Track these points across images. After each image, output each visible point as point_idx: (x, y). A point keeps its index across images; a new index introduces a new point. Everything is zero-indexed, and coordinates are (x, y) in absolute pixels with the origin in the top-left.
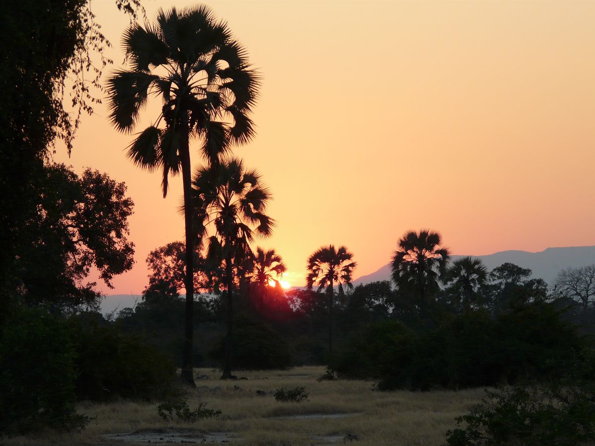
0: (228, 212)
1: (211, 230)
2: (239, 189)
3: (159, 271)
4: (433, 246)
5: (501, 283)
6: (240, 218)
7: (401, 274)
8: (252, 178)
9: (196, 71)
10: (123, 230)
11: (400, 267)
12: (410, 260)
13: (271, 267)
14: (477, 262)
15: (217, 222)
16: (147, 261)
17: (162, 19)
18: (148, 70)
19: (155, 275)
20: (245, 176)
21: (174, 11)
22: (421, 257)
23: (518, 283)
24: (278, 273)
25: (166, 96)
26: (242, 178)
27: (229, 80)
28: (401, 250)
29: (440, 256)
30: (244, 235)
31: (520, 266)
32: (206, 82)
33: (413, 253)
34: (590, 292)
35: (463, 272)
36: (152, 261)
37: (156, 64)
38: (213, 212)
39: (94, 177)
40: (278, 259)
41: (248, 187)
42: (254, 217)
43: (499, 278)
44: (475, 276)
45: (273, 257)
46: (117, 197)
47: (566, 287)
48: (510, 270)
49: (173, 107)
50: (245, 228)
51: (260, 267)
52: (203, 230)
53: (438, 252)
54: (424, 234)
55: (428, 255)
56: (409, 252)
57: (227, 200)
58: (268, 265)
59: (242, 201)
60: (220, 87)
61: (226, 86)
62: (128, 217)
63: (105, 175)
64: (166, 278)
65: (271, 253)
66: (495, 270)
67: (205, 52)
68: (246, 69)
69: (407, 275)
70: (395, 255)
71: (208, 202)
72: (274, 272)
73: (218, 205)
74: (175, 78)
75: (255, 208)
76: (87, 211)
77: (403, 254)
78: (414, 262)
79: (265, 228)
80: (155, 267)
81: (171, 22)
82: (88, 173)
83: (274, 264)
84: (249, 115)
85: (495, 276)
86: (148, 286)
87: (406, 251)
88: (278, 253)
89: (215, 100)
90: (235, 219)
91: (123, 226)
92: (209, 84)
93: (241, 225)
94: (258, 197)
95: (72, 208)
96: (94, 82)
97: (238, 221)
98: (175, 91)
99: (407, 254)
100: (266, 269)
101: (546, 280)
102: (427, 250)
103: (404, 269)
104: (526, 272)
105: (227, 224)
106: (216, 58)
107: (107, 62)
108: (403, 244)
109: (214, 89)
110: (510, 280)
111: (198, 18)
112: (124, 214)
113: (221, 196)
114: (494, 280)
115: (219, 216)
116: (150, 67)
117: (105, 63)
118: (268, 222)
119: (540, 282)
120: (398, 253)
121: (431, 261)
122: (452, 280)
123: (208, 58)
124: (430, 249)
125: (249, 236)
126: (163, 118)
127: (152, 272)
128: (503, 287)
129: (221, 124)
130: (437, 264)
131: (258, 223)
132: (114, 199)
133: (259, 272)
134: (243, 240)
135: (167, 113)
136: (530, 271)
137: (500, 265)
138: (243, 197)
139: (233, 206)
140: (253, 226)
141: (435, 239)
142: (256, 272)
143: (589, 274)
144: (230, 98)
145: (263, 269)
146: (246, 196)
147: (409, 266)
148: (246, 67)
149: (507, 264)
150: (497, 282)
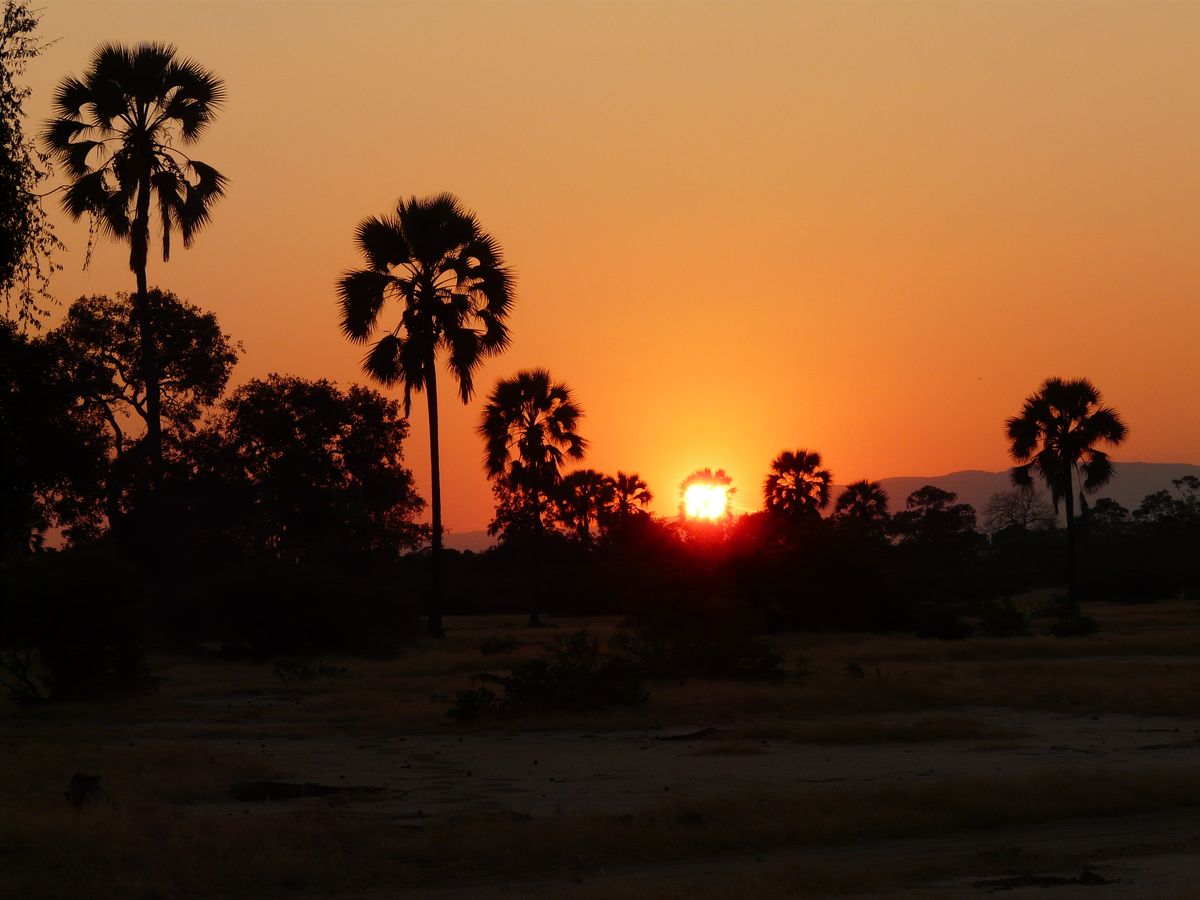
0: (534, 433)
1: (515, 453)
2: (545, 404)
3: (508, 501)
4: (813, 467)
5: (921, 510)
6: (547, 440)
7: (775, 501)
8: (561, 393)
9: (443, 270)
10: (397, 456)
11: (774, 493)
12: (785, 485)
13: (635, 495)
14: (875, 486)
15: (521, 444)
16: (493, 489)
17: (402, 211)
18: (387, 271)
19: (503, 505)
20: (553, 390)
21: (414, 202)
22: (798, 481)
23: (941, 510)
24: (643, 501)
25: (410, 300)
26: (549, 393)
27: (479, 280)
28: (775, 473)
29: (820, 480)
30: (553, 460)
31: (943, 489)
32: (455, 282)
33: (789, 477)
34: (1028, 519)
35: (859, 498)
36: (499, 489)
37: (396, 263)
38: (516, 433)
39: (362, 394)
40: (642, 485)
41: (557, 402)
42: (562, 438)
43: (919, 504)
44: (872, 502)
45: (637, 482)
46: (389, 417)
47: (1000, 513)
48: (930, 493)
49: (416, 312)
50: (555, 451)
51: (621, 495)
52: (505, 453)
53: (818, 475)
54: (801, 454)
55: (807, 478)
56: (784, 475)
57: (533, 419)
58: (632, 493)
59: (548, 419)
60: (471, 289)
61: (476, 287)
62: (403, 440)
63: (375, 392)
64: (516, 508)
65: (635, 478)
66: (913, 494)
67: (453, 248)
68: (500, 267)
69: (782, 502)
70: (768, 479)
71: (509, 420)
72: (639, 500)
73: (521, 425)
74: (418, 278)
75: (565, 427)
76: (354, 433)
77: (777, 478)
78: (790, 487)
79: (577, 451)
80: (503, 497)
81: (413, 214)
82: (355, 390)
83: (639, 491)
84: (506, 322)
85: (914, 501)
86: (495, 518)
87: (781, 473)
88: (642, 478)
89: (461, 304)
90: (541, 440)
91: (396, 451)
92: (458, 285)
93: (550, 447)
94: (569, 414)
95: (336, 431)
96: (41, 291)
97: (545, 443)
98: (418, 294)
99: (782, 477)
100: (629, 497)
101: (974, 506)
102: (805, 472)
103: (779, 494)
104: (951, 496)
105: (532, 445)
106: (465, 255)
107: (55, 268)
108: (776, 465)
109: (463, 291)
110: (931, 506)
111: (443, 209)
112: (399, 437)
113: (526, 414)
114: (912, 506)
115: (523, 436)
116: (389, 266)
117: (52, 270)
118: (581, 444)
119: (966, 507)
120: (771, 476)
121: (809, 486)
122: (846, 508)
123: (456, 254)
124: (809, 471)
125: (560, 460)
126: (403, 326)
127: (499, 503)
128: (923, 514)
129: (473, 331)
130: (818, 489)
131: (569, 445)
132: (386, 419)
133: (621, 500)
134: (552, 463)
135: (408, 319)
136: (955, 495)
137: (919, 489)
138: (550, 415)
139: (540, 425)
140: (564, 448)
141: (815, 459)
142: (617, 501)
143: (1026, 497)
144: (482, 302)
145: (625, 497)
146: (554, 413)
147: (784, 492)
148: (499, 264)
149: (927, 487)
150: (917, 508)
